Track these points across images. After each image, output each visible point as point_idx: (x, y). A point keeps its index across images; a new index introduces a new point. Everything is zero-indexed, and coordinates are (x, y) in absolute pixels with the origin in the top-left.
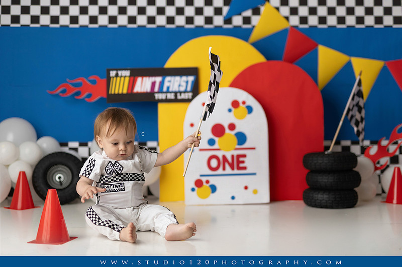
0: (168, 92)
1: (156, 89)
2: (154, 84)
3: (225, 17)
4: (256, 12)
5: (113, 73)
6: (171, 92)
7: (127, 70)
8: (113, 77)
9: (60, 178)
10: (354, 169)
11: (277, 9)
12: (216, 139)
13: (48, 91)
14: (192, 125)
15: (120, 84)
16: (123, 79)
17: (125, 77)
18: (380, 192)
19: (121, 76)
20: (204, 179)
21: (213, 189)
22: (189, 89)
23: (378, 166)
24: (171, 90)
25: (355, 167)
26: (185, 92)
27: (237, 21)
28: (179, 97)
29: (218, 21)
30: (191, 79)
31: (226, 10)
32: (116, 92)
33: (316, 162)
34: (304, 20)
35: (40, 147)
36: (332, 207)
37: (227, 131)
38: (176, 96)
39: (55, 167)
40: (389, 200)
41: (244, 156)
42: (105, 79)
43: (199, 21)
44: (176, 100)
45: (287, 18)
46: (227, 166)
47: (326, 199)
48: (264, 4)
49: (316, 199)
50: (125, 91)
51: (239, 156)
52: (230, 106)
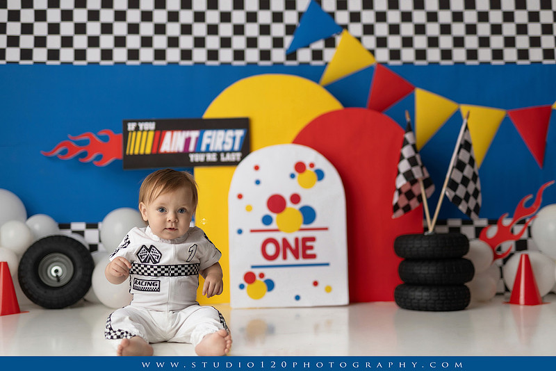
0: (207, 151)
1: (192, 148)
2: (188, 141)
3: (287, 51)
4: (330, 43)
5: (131, 126)
6: (211, 152)
7: (152, 121)
8: (132, 132)
9: (56, 271)
10: (466, 257)
11: (359, 39)
12: (274, 216)
13: (42, 152)
14: (240, 196)
15: (141, 141)
16: (145, 133)
17: (148, 131)
18: (502, 290)
19: (143, 130)
20: (257, 272)
21: (270, 285)
22: (237, 147)
23: (499, 253)
24: (211, 148)
25: (466, 253)
26: (232, 151)
27: (304, 55)
28: (223, 159)
29: (278, 55)
30: (240, 133)
31: (288, 40)
32: (136, 152)
33: (411, 246)
34: (395, 54)
35: (29, 229)
36: (434, 310)
37: (289, 204)
38: (219, 157)
39: (50, 256)
40: (514, 300)
41: (313, 239)
42: (121, 134)
43: (252, 56)
44: (219, 163)
45: (372, 52)
46: (289, 253)
47: (426, 298)
48: (341, 32)
49: (413, 297)
50: (148, 151)
51: (305, 240)
52: (293, 170)
